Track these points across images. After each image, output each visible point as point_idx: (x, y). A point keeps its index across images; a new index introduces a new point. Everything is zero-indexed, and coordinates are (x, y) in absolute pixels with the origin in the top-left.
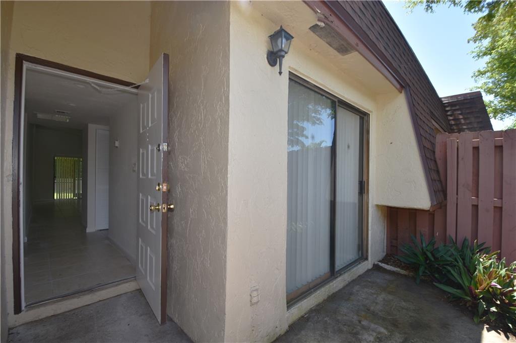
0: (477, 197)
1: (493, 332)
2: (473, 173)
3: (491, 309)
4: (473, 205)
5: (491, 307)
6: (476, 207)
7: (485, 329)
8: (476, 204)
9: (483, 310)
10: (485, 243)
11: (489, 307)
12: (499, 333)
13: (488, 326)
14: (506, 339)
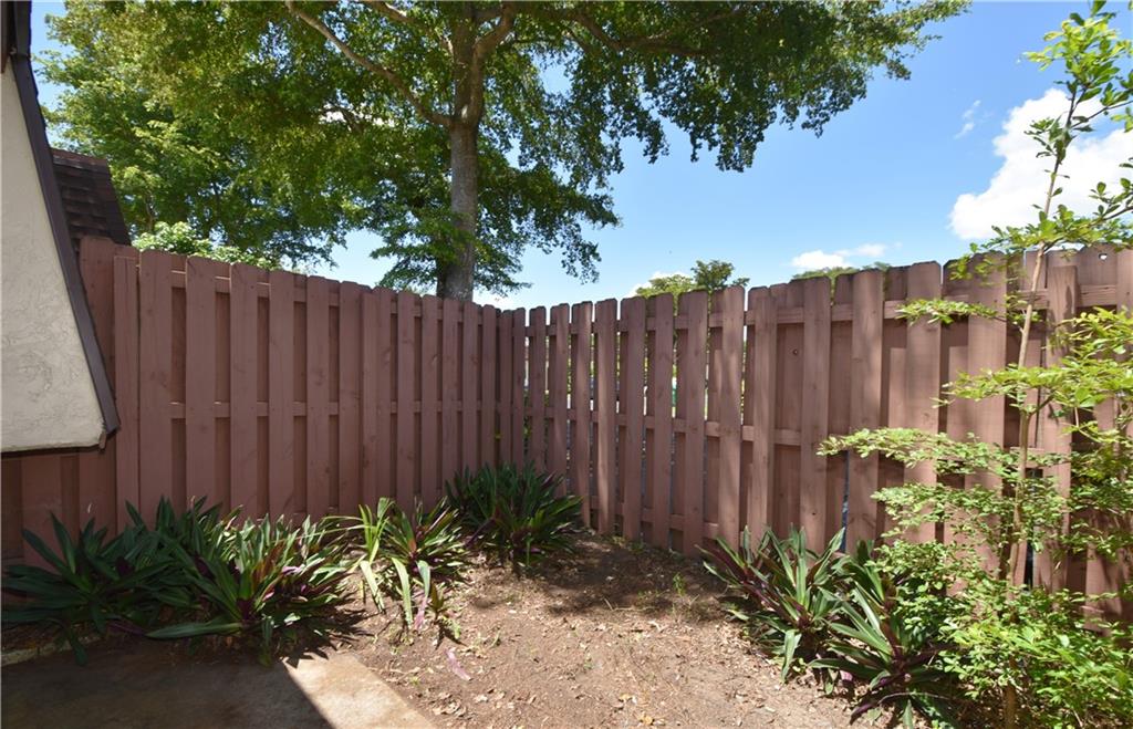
0: (183, 400)
1: (301, 662)
2: (173, 347)
3: (286, 620)
4: (174, 421)
5: (286, 617)
6: (179, 424)
7: (288, 666)
8: (180, 416)
9: (271, 631)
10: (205, 498)
11: (280, 619)
12: (310, 658)
13: (286, 659)
14: (323, 660)
